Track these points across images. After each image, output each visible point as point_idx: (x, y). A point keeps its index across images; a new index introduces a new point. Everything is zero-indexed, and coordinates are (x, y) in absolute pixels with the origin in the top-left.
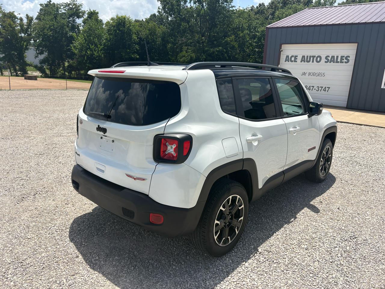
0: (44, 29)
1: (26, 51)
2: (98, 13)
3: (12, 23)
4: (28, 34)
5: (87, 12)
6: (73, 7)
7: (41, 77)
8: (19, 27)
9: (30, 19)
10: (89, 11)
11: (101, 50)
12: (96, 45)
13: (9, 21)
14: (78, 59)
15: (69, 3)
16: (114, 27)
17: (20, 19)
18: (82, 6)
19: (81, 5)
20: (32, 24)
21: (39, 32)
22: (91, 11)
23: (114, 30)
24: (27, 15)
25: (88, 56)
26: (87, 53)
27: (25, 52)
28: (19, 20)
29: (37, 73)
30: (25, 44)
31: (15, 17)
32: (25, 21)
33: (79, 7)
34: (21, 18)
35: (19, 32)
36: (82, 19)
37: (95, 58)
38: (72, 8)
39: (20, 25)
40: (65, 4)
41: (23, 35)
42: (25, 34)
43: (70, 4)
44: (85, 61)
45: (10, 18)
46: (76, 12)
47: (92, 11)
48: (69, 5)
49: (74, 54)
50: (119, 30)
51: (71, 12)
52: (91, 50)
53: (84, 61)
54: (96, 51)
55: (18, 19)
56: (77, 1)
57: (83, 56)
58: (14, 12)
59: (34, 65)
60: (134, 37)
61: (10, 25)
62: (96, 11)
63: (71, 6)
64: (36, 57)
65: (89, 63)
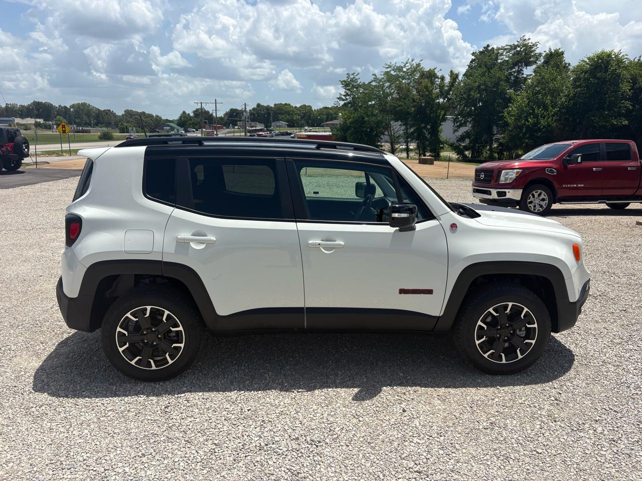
0: (470, 90)
1: (442, 123)
2: (562, 53)
3: (429, 85)
4: (448, 98)
5: (543, 55)
6: (522, 50)
7: (458, 160)
8: (438, 90)
9: (454, 77)
10: (548, 52)
11: (553, 116)
12: (546, 108)
13: (426, 81)
14: (511, 131)
15: (516, 43)
16: (586, 72)
17: (441, 78)
18: (538, 46)
19: (535, 45)
20: (456, 83)
21: (462, 95)
22: (551, 52)
23: (585, 79)
24: (451, 72)
25: (528, 127)
26: (528, 122)
27: (441, 125)
28: (440, 80)
29: (454, 155)
30: (443, 113)
31: (435, 76)
32: (448, 80)
33: (531, 47)
34: (443, 76)
35: (435, 97)
36: (534, 66)
37: (540, 130)
38: (520, 51)
39: (440, 86)
40: (509, 47)
41: (441, 100)
42: (444, 99)
43: (518, 46)
44: (523, 134)
45: (428, 78)
46: (525, 57)
47: (553, 51)
48: (515, 47)
49: (506, 124)
50: (595, 77)
51: (517, 58)
52: (536, 116)
53: (521, 135)
54: (544, 118)
55: (438, 78)
56: (529, 39)
57: (521, 128)
58: (435, 69)
59: (450, 143)
60: (625, 87)
61: (426, 87)
62: (560, 51)
63: (518, 49)
64: (455, 131)
65: (528, 138)
